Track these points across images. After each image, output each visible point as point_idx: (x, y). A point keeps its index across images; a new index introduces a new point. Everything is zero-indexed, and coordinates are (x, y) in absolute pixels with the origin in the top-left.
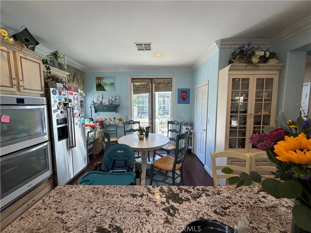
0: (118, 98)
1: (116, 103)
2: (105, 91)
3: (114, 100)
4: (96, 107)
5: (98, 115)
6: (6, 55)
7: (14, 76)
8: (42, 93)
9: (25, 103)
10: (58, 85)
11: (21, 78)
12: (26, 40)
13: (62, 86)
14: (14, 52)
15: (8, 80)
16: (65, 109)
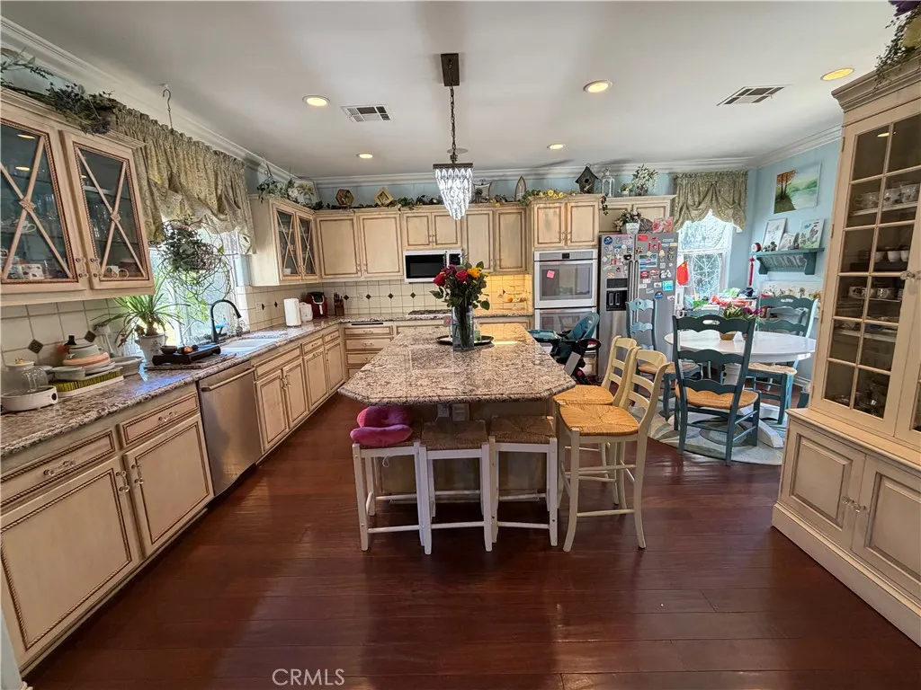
0: (819, 228)
1: (813, 243)
2: (793, 209)
3: (808, 236)
4: (764, 259)
5: (770, 280)
6: (558, 210)
7: (563, 230)
8: (594, 243)
9: (571, 258)
10: (629, 226)
11: (569, 231)
12: (587, 181)
13: (637, 226)
14: (566, 204)
15: (558, 235)
16: (626, 264)
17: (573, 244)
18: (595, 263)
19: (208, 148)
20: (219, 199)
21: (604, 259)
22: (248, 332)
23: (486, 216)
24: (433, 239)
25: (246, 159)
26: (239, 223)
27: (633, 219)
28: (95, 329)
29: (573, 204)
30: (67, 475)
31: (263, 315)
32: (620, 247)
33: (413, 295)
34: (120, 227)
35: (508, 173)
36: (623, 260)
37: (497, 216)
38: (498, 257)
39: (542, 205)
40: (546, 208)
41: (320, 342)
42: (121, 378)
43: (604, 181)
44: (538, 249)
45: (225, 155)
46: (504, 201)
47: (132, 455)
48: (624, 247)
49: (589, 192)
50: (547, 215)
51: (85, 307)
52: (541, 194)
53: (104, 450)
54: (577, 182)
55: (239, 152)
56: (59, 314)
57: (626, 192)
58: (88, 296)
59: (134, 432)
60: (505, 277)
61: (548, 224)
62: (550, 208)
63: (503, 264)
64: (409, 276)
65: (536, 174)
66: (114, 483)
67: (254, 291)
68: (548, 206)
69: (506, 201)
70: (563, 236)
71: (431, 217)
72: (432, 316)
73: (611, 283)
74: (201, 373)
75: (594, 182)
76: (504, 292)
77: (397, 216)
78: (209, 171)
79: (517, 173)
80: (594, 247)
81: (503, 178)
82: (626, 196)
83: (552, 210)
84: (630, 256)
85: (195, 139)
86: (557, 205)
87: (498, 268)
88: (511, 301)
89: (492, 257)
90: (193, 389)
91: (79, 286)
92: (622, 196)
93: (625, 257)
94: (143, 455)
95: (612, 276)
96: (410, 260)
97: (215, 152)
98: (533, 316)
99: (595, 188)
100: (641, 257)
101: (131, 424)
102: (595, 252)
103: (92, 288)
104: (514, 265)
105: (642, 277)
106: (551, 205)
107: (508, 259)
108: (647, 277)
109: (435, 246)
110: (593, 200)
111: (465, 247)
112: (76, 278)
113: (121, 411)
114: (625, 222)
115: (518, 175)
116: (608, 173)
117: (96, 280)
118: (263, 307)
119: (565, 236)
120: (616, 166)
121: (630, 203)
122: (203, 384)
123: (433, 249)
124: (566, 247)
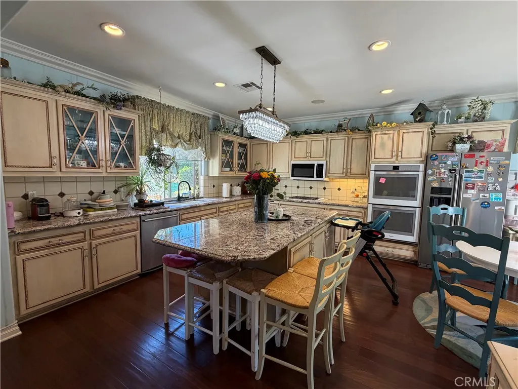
6: (391, 135)
7: (395, 149)
8: (421, 159)
9: (400, 170)
10: (459, 147)
11: (400, 150)
12: (420, 113)
13: (467, 146)
14: (399, 131)
15: (390, 153)
16: (451, 177)
17: (402, 160)
18: (421, 174)
19: (188, 112)
20: (191, 134)
21: (430, 172)
22: (203, 198)
23: (344, 141)
24: (309, 155)
25: (213, 115)
26: (200, 145)
27: (462, 140)
28: (118, 189)
29: (405, 131)
30: (59, 245)
31: (213, 190)
32: (445, 163)
33: (298, 187)
34: (124, 147)
35: (364, 112)
36: (447, 173)
37: (351, 140)
38: (349, 167)
39: (379, 133)
40: (382, 134)
41: (234, 207)
42: (116, 210)
43: (440, 112)
44: (373, 163)
45: (197, 114)
46: (357, 131)
47: (94, 243)
48: (449, 163)
49: (421, 121)
50: (382, 139)
51: (115, 179)
52: (379, 124)
53: (81, 238)
54: (412, 114)
55: (210, 113)
56: (103, 181)
57: (463, 119)
58: (105, 175)
59: (97, 233)
60: (357, 180)
61: (383, 145)
62: (385, 134)
63: (353, 172)
64: (293, 176)
65: (384, 112)
66: (82, 253)
67: (209, 178)
68: (384, 132)
69: (359, 130)
70: (394, 154)
71: (309, 142)
72: (300, 200)
73: (434, 190)
74: (142, 213)
75: (425, 114)
76: (356, 190)
77: (290, 141)
78: (187, 123)
79: (370, 112)
80: (421, 162)
81: (361, 116)
82: (462, 122)
83: (387, 136)
84: (455, 170)
85: (181, 108)
86: (391, 132)
87: (349, 174)
88: (357, 196)
89: (345, 167)
90: (138, 220)
91: (100, 170)
92: (458, 123)
93: (450, 171)
94: (99, 244)
95: (435, 185)
96: (294, 166)
97: (193, 114)
98: (367, 208)
99: (426, 118)
100: (467, 172)
101: (96, 230)
102: (422, 167)
103: (106, 172)
104: (360, 173)
105: (467, 188)
106: (386, 132)
107: (356, 168)
108: (473, 188)
109: (310, 159)
110: (424, 128)
111: (328, 160)
112: (99, 167)
113: (91, 223)
114: (454, 143)
115: (369, 113)
116: (445, 106)
117: (108, 169)
118: (214, 186)
119: (396, 154)
120: (455, 100)
121: (465, 128)
122: (143, 218)
123: (309, 160)
124: (397, 162)
